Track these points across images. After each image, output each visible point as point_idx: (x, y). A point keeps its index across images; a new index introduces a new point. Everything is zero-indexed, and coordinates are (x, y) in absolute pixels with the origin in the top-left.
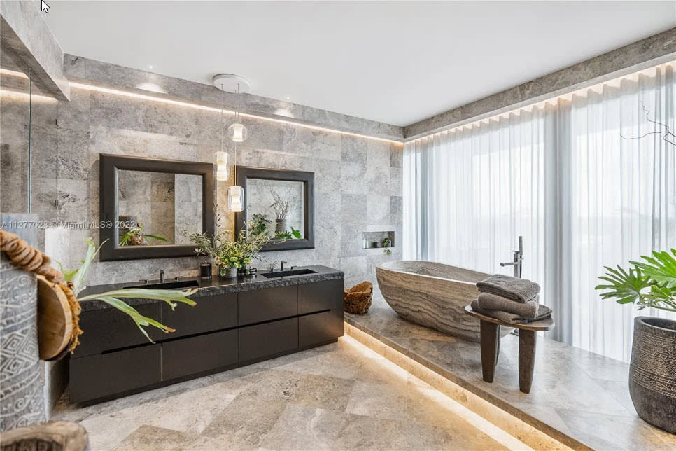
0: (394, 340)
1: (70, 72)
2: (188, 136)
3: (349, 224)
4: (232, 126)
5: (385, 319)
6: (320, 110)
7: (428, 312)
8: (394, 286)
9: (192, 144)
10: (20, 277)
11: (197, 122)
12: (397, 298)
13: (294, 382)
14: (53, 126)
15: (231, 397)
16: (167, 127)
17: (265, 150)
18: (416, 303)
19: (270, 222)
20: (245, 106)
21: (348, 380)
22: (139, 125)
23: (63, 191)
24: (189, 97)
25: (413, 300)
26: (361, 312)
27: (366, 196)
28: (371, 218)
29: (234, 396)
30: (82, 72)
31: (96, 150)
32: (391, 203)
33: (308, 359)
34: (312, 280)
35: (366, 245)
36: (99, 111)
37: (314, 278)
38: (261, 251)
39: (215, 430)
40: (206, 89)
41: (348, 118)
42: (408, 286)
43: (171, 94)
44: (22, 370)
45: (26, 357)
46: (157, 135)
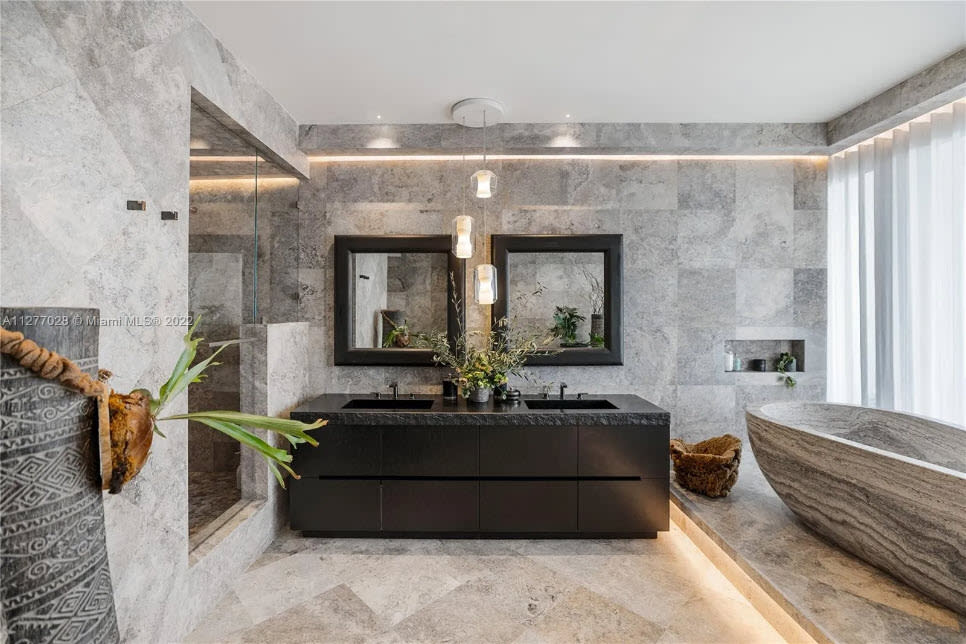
0: (769, 572)
1: (304, 145)
2: (430, 200)
3: (695, 325)
4: (475, 175)
5: (761, 519)
6: (629, 124)
7: (869, 531)
8: (782, 455)
9: (434, 211)
10: (42, 386)
11: (441, 179)
12: (788, 482)
13: (551, 591)
14: (295, 210)
15: (454, 584)
16: (405, 193)
17: (537, 207)
18: (833, 503)
19: (583, 318)
20: (502, 143)
21: (652, 625)
22: (375, 194)
23: (304, 282)
24: (426, 146)
25: (829, 495)
26: (712, 494)
27: (733, 271)
28: (746, 314)
29: (456, 584)
30: (315, 140)
31: (332, 231)
32: (796, 283)
33: (592, 556)
34: (605, 422)
35: (735, 362)
36: (335, 184)
37: (608, 417)
38: (525, 365)
39: (413, 629)
40: (449, 129)
41: (687, 129)
42: (813, 460)
43: (405, 147)
44: (44, 502)
45: (50, 486)
46: (394, 204)
